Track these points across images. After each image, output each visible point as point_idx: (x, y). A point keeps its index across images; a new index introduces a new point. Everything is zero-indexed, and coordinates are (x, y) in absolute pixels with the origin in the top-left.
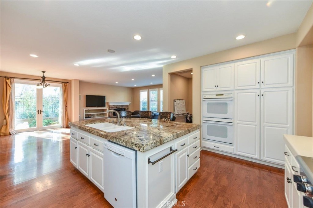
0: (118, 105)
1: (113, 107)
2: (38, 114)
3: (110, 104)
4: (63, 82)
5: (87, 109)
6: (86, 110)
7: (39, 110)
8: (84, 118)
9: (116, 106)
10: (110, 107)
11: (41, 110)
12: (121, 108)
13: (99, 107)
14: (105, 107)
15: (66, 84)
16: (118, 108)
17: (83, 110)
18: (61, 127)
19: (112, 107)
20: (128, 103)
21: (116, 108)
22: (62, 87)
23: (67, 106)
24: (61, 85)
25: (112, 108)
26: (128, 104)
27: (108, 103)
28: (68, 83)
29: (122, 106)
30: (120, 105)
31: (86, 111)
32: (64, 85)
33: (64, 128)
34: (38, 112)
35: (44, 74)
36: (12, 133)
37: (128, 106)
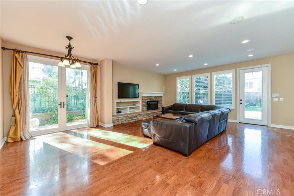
0: (151, 97)
1: (147, 98)
2: (61, 108)
3: (145, 95)
4: (91, 63)
5: (119, 101)
6: (117, 103)
7: (61, 102)
8: (116, 114)
9: (149, 98)
10: (144, 98)
11: (64, 103)
14: (138, 99)
15: (95, 66)
17: (115, 102)
18: (90, 125)
20: (162, 93)
21: (150, 100)
22: (89, 69)
23: (96, 97)
24: (89, 66)
25: (145, 100)
26: (162, 95)
27: (141, 94)
28: (97, 64)
29: (155, 97)
30: (153, 97)
32: (93, 67)
33: (93, 127)
34: (61, 105)
35: (70, 43)
36: (25, 138)
37: (161, 98)
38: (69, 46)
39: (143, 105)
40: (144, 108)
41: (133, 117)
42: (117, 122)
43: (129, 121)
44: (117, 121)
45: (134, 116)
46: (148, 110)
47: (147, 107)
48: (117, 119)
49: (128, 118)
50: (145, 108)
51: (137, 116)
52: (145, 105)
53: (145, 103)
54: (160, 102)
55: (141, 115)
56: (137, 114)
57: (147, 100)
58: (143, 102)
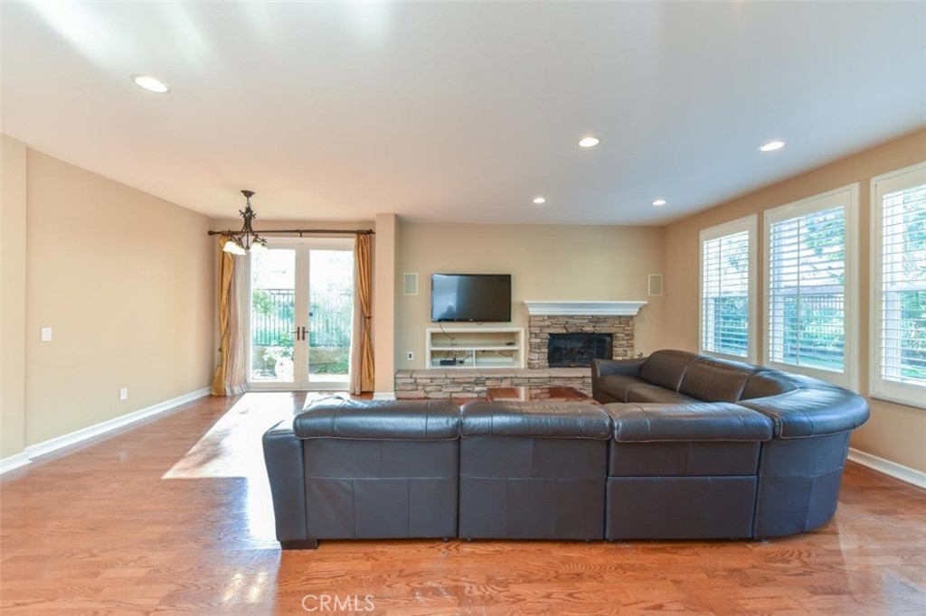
0: (572, 317)
1: (548, 323)
2: (298, 339)
3: (533, 311)
5: (438, 330)
7: (299, 328)
8: (428, 366)
9: (563, 321)
10: (534, 323)
11: (304, 328)
12: (589, 329)
13: (485, 324)
14: (506, 324)
16: (571, 330)
17: (425, 330)
19: (542, 324)
20: (632, 306)
21: (564, 331)
23: (370, 317)
25: (541, 327)
26: (633, 312)
27: (523, 305)
29: (596, 320)
30: (583, 317)
31: (434, 335)
34: (298, 332)
35: (248, 204)
36: (232, 392)
37: (631, 323)
38: (248, 210)
39: (532, 348)
40: (535, 356)
41: (469, 383)
42: (412, 390)
43: (454, 395)
44: (410, 388)
45: (473, 380)
46: (550, 367)
47: (549, 354)
48: (412, 381)
49: (452, 383)
50: (541, 357)
51: (488, 383)
52: (539, 346)
53: (539, 340)
54: (626, 338)
55: (502, 379)
56: (487, 376)
57: (552, 331)
58: (533, 336)
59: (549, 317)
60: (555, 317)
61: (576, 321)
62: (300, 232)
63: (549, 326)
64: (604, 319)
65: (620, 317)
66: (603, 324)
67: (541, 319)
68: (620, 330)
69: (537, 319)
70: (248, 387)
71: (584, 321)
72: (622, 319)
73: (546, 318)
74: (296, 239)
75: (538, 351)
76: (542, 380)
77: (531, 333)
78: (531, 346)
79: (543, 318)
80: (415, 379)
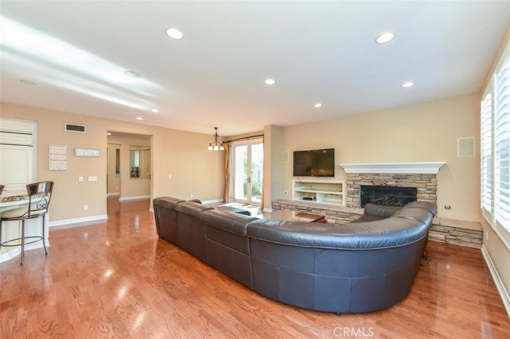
0: (378, 175)
1: (359, 178)
2: (248, 182)
3: (348, 171)
5: (298, 181)
7: (248, 178)
9: (371, 177)
11: (250, 178)
12: (392, 183)
16: (377, 184)
17: (292, 181)
19: (355, 179)
20: (435, 166)
21: (371, 184)
25: (355, 181)
26: (434, 171)
27: (342, 168)
29: (398, 177)
30: (387, 175)
37: (433, 180)
38: (216, 134)
39: (350, 194)
44: (278, 208)
47: (362, 198)
48: (278, 204)
50: (354, 200)
51: (313, 211)
52: (353, 193)
53: (353, 189)
54: (428, 192)
55: (321, 210)
56: (314, 207)
57: (362, 184)
58: (349, 186)
59: (360, 174)
60: (364, 174)
61: (380, 178)
62: (248, 138)
63: (360, 180)
64: (406, 176)
65: (422, 175)
66: (405, 180)
67: (354, 176)
68: (421, 185)
69: (351, 175)
70: (235, 200)
71: (388, 178)
72: (424, 177)
73: (358, 175)
74: (246, 141)
75: (352, 196)
76: (345, 214)
77: (348, 185)
78: (348, 192)
79: (355, 175)
80: (280, 204)
